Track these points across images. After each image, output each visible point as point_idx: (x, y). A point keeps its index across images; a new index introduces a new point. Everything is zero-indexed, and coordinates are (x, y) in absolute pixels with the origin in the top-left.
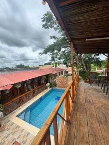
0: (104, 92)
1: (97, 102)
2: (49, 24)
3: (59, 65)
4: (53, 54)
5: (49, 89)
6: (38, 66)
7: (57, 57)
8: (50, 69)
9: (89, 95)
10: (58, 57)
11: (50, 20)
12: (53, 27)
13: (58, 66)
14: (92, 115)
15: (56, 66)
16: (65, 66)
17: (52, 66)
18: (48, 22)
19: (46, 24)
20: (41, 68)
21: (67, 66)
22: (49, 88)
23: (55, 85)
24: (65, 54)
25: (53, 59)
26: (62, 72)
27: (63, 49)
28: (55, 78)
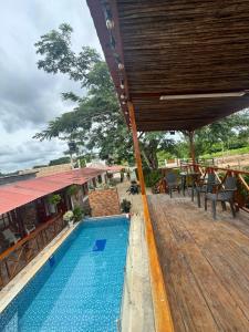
0: (199, 206)
1: (197, 232)
2: (57, 62)
3: (89, 161)
4: (74, 136)
5: (72, 226)
6: (31, 170)
7: (82, 144)
8: (68, 173)
9: (175, 219)
10: (87, 142)
11: (59, 53)
12: (68, 70)
13: (88, 165)
14: (203, 270)
15: (83, 165)
16: (104, 162)
17: (72, 164)
18: (55, 57)
19: (49, 61)
20: (42, 173)
21: (110, 162)
22: (71, 223)
23: (88, 212)
24: (101, 137)
25: (73, 148)
26: (100, 177)
27: (95, 125)
28: (85, 194)
